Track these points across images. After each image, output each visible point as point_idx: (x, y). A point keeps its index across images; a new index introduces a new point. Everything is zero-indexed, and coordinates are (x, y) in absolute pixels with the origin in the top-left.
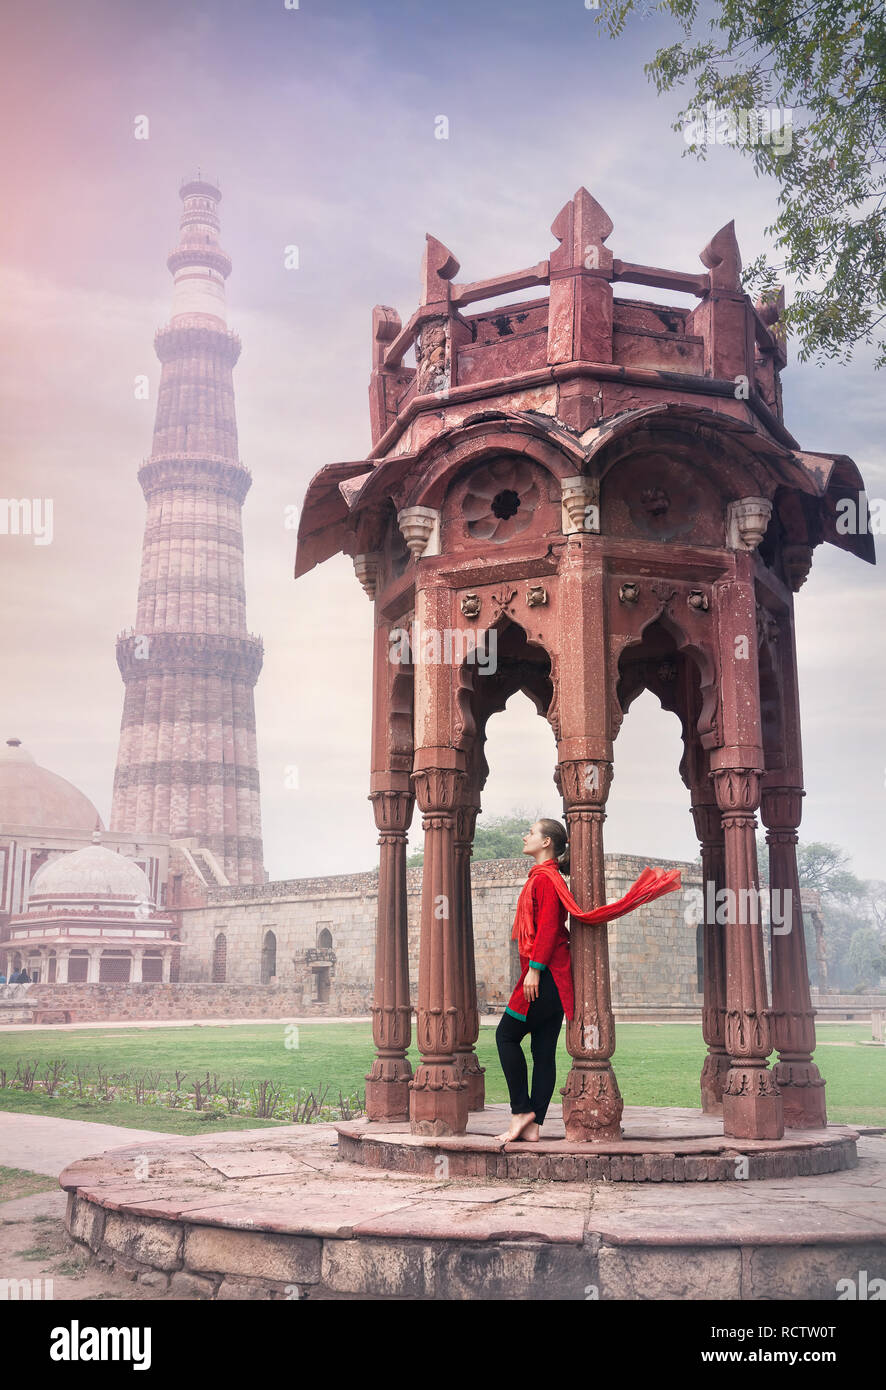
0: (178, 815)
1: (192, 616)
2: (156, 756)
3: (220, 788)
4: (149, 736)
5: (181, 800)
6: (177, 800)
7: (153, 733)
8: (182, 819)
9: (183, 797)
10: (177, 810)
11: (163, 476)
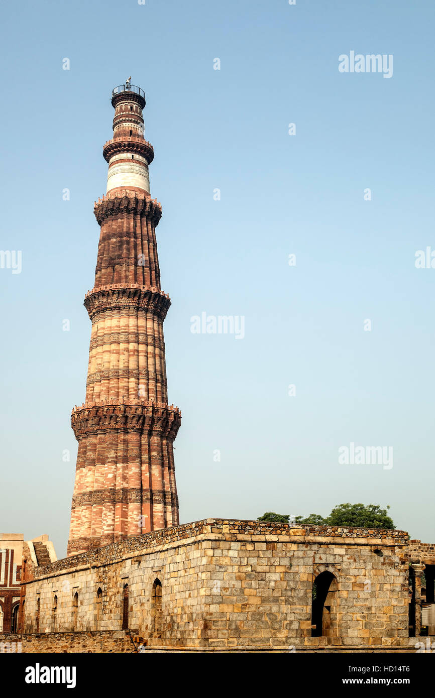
0: (106, 524)
1: (118, 394)
2: (93, 487)
3: (137, 504)
4: (88, 474)
5: (109, 514)
6: (105, 514)
7: (91, 472)
8: (109, 526)
9: (110, 511)
10: (106, 520)
11: (97, 303)
